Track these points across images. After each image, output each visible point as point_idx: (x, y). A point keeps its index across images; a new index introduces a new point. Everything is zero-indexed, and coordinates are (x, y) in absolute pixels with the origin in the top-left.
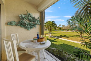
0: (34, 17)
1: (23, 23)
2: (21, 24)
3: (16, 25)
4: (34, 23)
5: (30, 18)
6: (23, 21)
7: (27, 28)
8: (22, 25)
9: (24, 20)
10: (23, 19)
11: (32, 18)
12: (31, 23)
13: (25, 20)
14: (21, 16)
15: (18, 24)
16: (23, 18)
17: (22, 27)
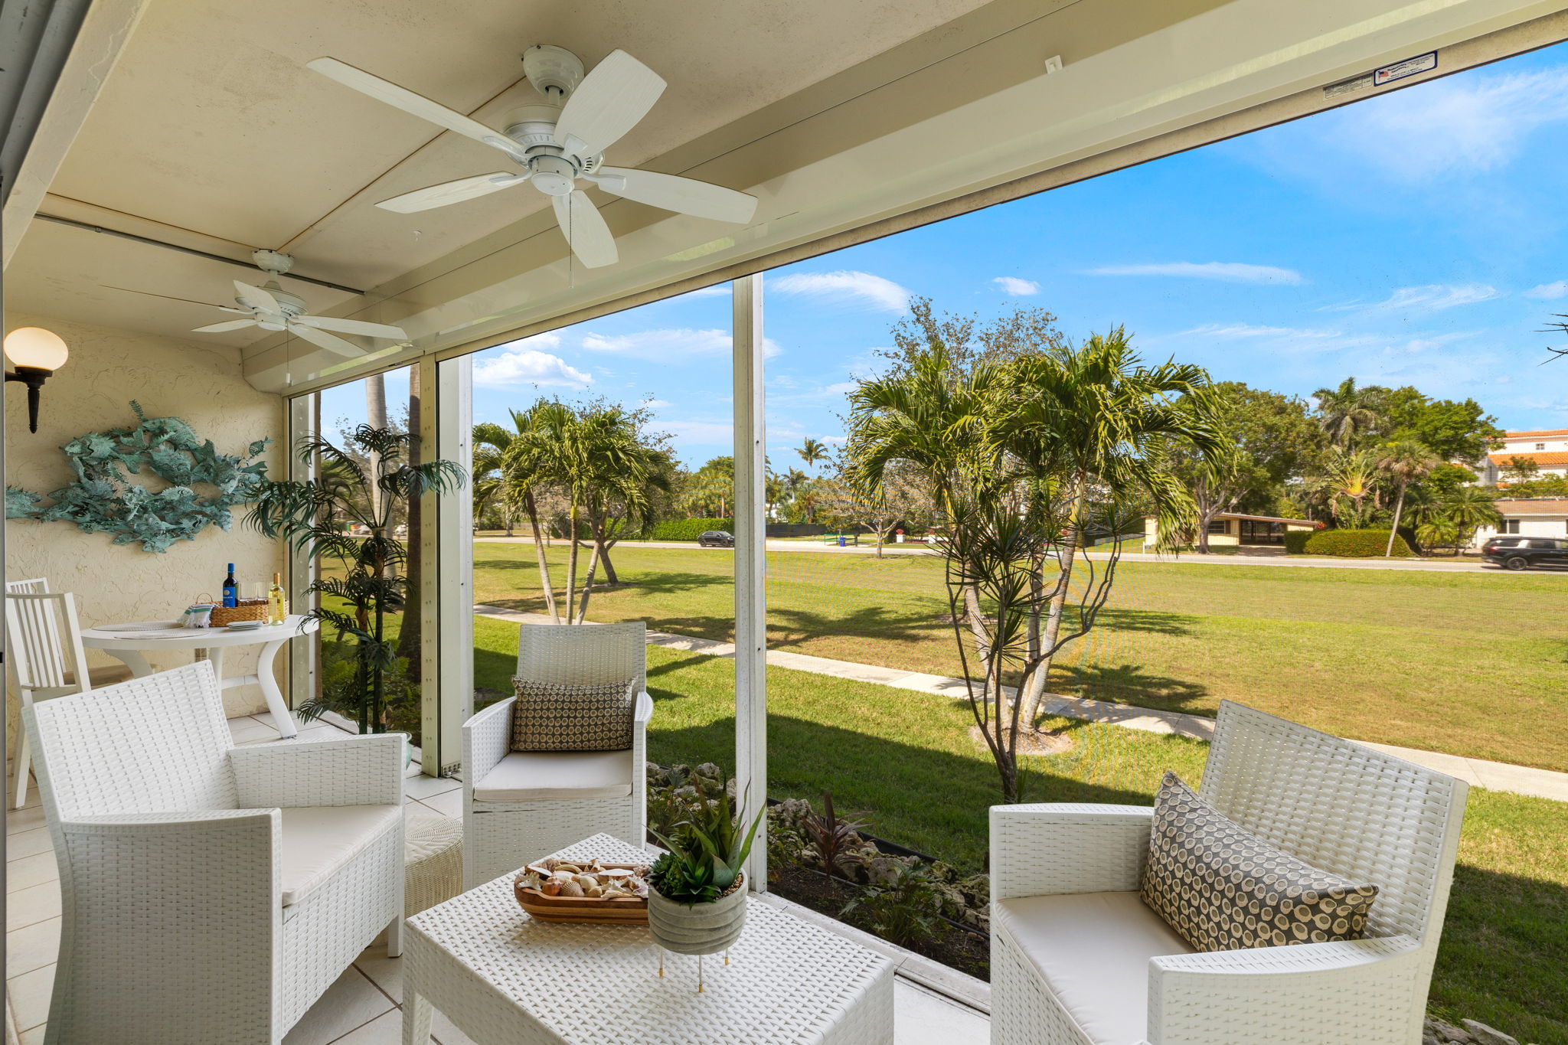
0: (209, 444)
1: (103, 499)
2: (81, 510)
3: (38, 517)
4: (206, 492)
5: (163, 452)
6: (101, 485)
7: (134, 534)
8: (88, 517)
9: (105, 473)
10: (96, 467)
11: (192, 451)
12: (171, 493)
13: (119, 477)
14: (77, 449)
15: (50, 507)
16: (103, 461)
17: (88, 529)
